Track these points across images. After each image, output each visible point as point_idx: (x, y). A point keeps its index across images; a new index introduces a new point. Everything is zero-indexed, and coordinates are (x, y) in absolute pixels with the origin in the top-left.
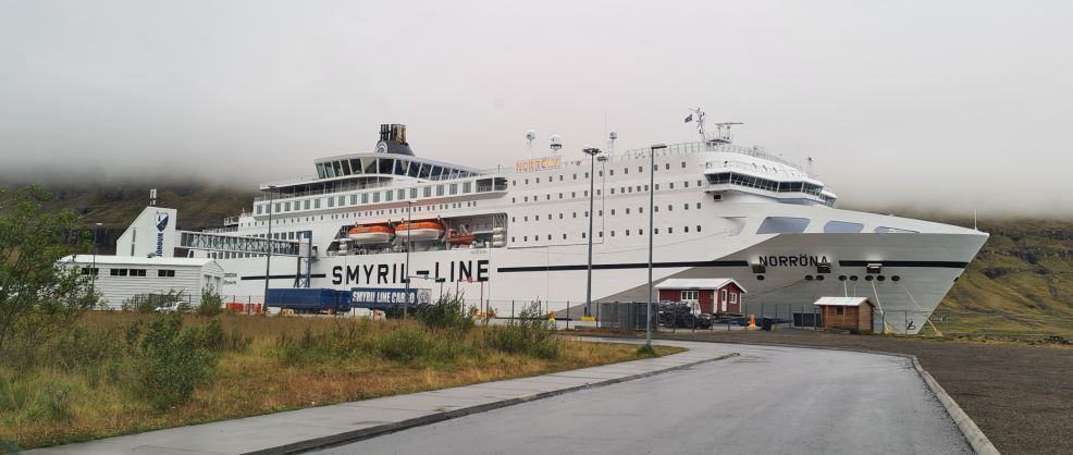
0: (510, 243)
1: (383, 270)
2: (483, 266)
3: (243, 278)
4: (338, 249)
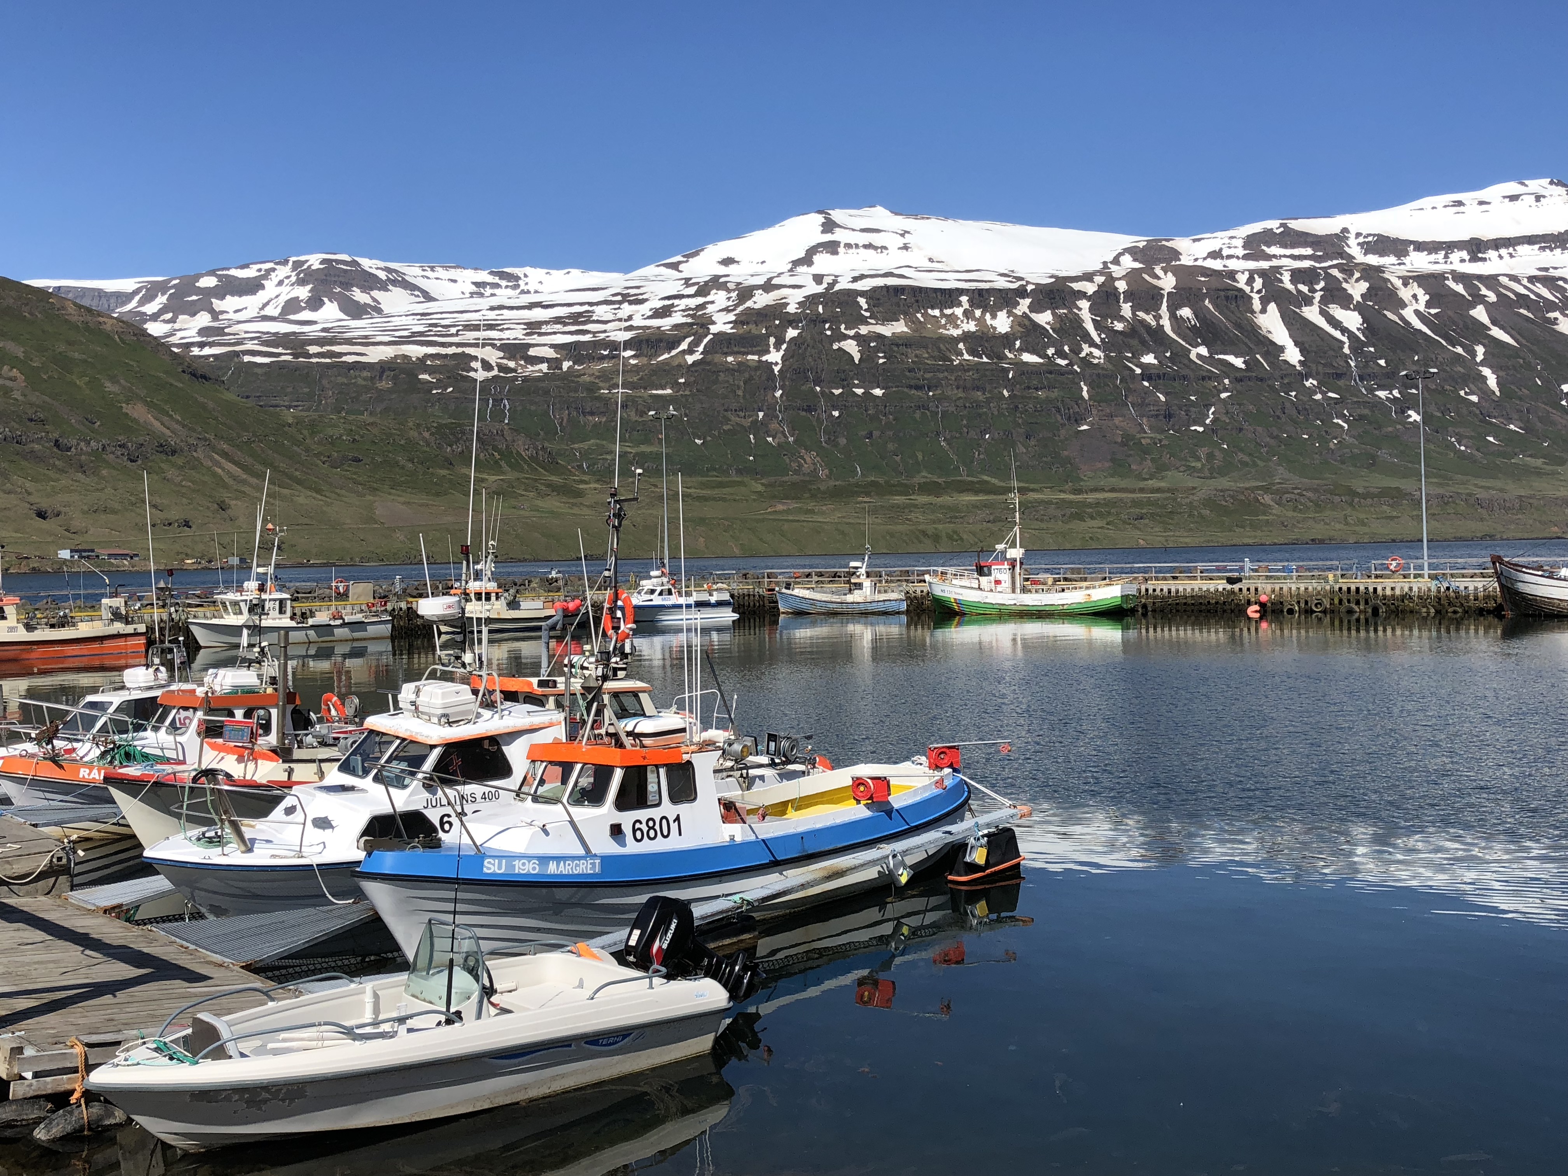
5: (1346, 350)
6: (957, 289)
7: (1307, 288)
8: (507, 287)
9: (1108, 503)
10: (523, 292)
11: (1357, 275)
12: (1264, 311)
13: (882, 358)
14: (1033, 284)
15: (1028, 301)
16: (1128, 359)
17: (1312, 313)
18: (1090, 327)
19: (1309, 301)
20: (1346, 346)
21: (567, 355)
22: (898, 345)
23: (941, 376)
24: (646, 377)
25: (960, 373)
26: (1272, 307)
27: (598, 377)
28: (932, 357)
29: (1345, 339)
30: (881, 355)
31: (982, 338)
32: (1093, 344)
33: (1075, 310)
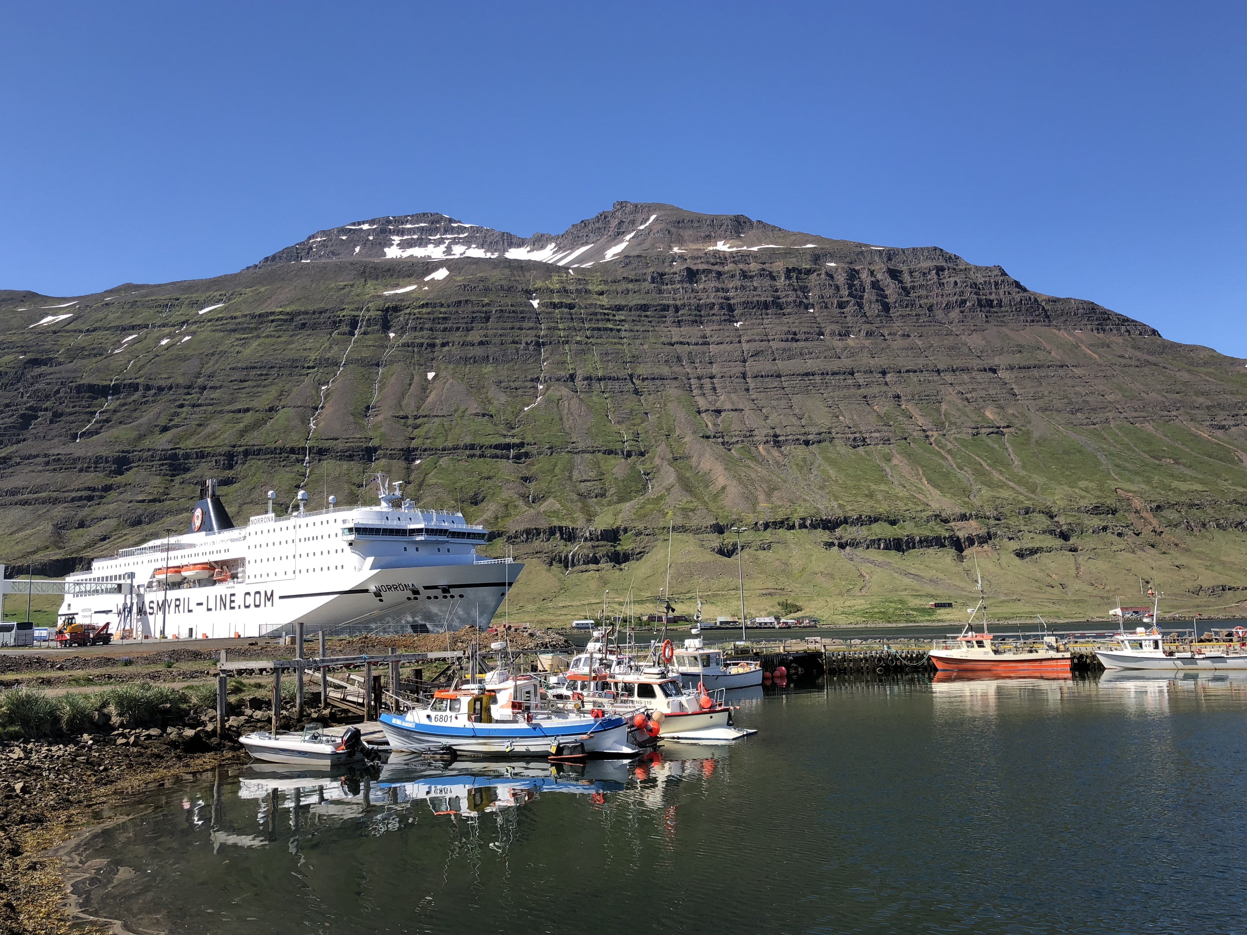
0: (247, 581)
1: (178, 603)
2: (233, 598)
3: (96, 612)
4: (152, 587)
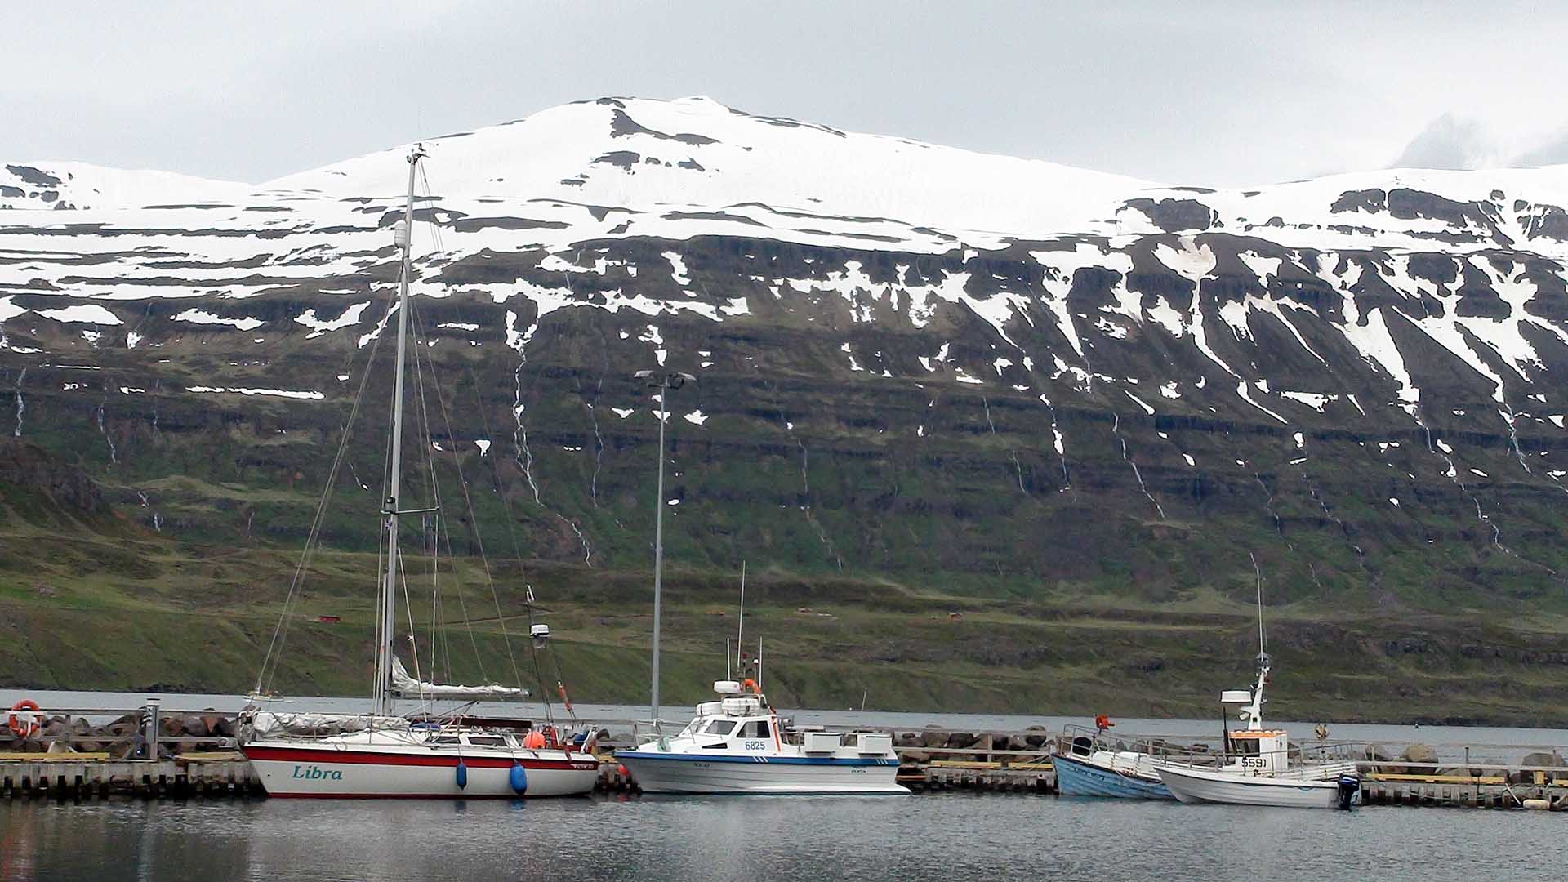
5: (1499, 396)
6: (843, 249)
7: (1435, 287)
8: (34, 195)
9: (1101, 637)
10: (61, 206)
11: (1519, 268)
12: (1363, 321)
13: (706, 359)
14: (974, 249)
15: (964, 277)
16: (1134, 389)
17: (1442, 330)
18: (1067, 327)
19: (1438, 310)
20: (1499, 390)
21: (138, 321)
22: (735, 339)
23: (809, 397)
24: (278, 368)
25: (842, 395)
26: (1375, 315)
27: (190, 364)
28: (795, 365)
29: (1496, 378)
30: (705, 354)
31: (883, 336)
32: (1071, 358)
33: (1044, 299)
